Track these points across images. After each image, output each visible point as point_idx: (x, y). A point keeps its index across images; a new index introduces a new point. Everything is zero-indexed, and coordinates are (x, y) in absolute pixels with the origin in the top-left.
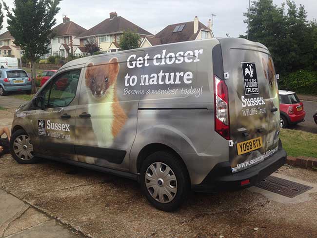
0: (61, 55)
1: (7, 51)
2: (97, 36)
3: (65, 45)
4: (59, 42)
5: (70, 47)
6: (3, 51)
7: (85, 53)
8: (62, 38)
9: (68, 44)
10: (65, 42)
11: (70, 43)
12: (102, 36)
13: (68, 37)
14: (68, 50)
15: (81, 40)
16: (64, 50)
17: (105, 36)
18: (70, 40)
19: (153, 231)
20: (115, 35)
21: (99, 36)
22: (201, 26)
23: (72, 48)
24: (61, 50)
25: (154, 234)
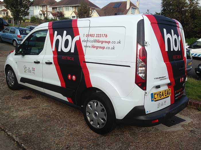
0: (40, 17)
1: (5, 13)
2: (63, 7)
3: (42, 11)
4: (39, 9)
5: (46, 13)
6: (3, 12)
7: (55, 17)
8: (41, 6)
9: (44, 11)
10: (43, 9)
11: (46, 10)
12: (67, 7)
13: (45, 6)
14: (44, 14)
15: (53, 8)
16: (42, 14)
17: (69, 7)
18: (46, 8)
19: (67, 145)
20: (75, 7)
21: (65, 7)
22: (131, 4)
23: (47, 13)
24: (40, 14)
25: (67, 148)
